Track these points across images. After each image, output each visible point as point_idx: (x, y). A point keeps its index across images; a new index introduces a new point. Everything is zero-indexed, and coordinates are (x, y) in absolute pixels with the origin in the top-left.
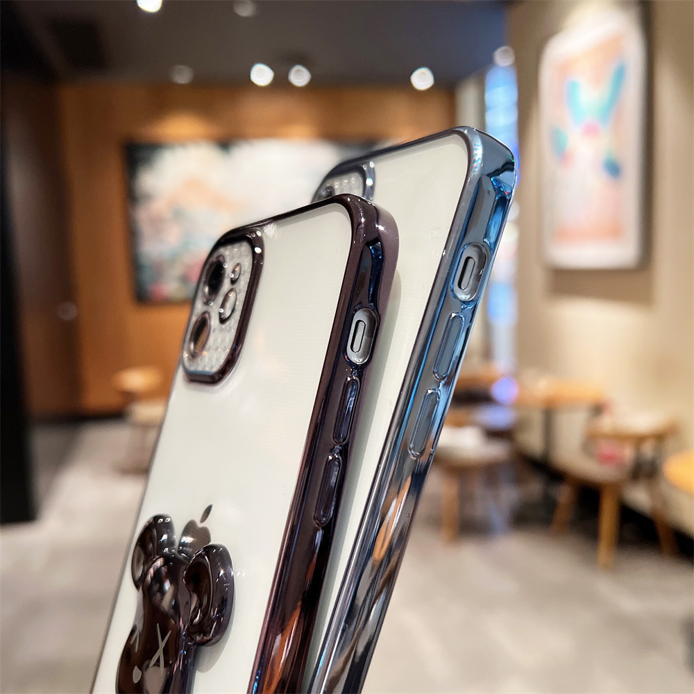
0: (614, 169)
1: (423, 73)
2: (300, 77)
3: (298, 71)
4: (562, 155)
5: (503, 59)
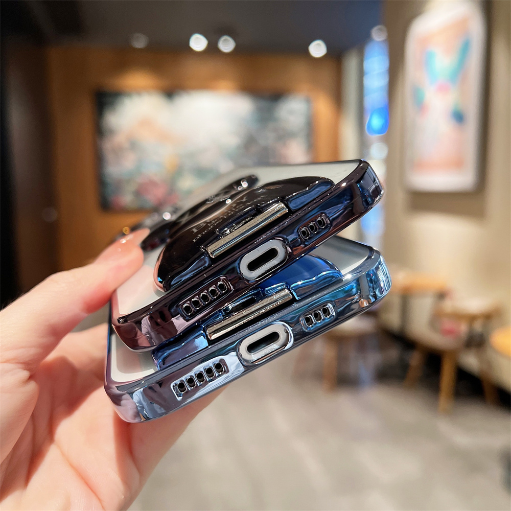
0: (459, 117)
1: (318, 44)
2: (227, 45)
3: (225, 40)
4: (421, 106)
5: (378, 36)
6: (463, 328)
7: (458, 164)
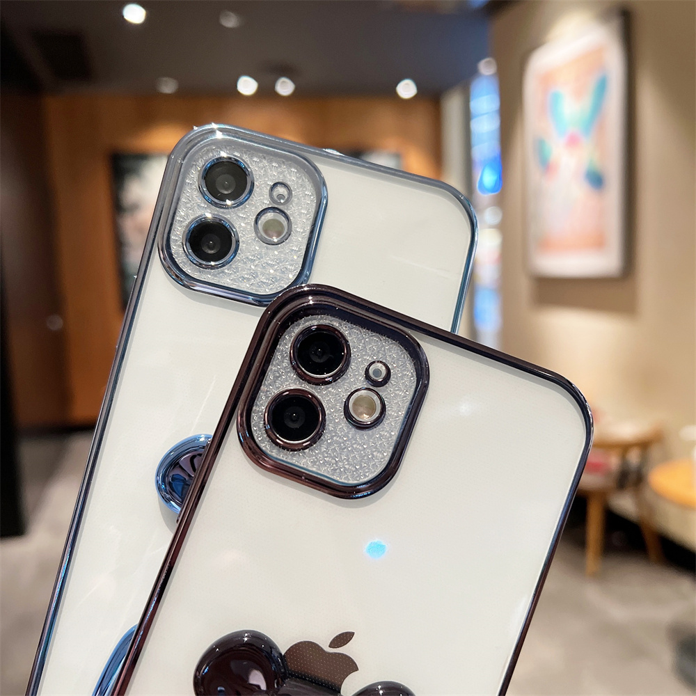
0: (596, 180)
1: (407, 84)
2: (285, 87)
3: (284, 82)
4: (547, 166)
5: (487, 68)
6: (614, 462)
7: (598, 243)
